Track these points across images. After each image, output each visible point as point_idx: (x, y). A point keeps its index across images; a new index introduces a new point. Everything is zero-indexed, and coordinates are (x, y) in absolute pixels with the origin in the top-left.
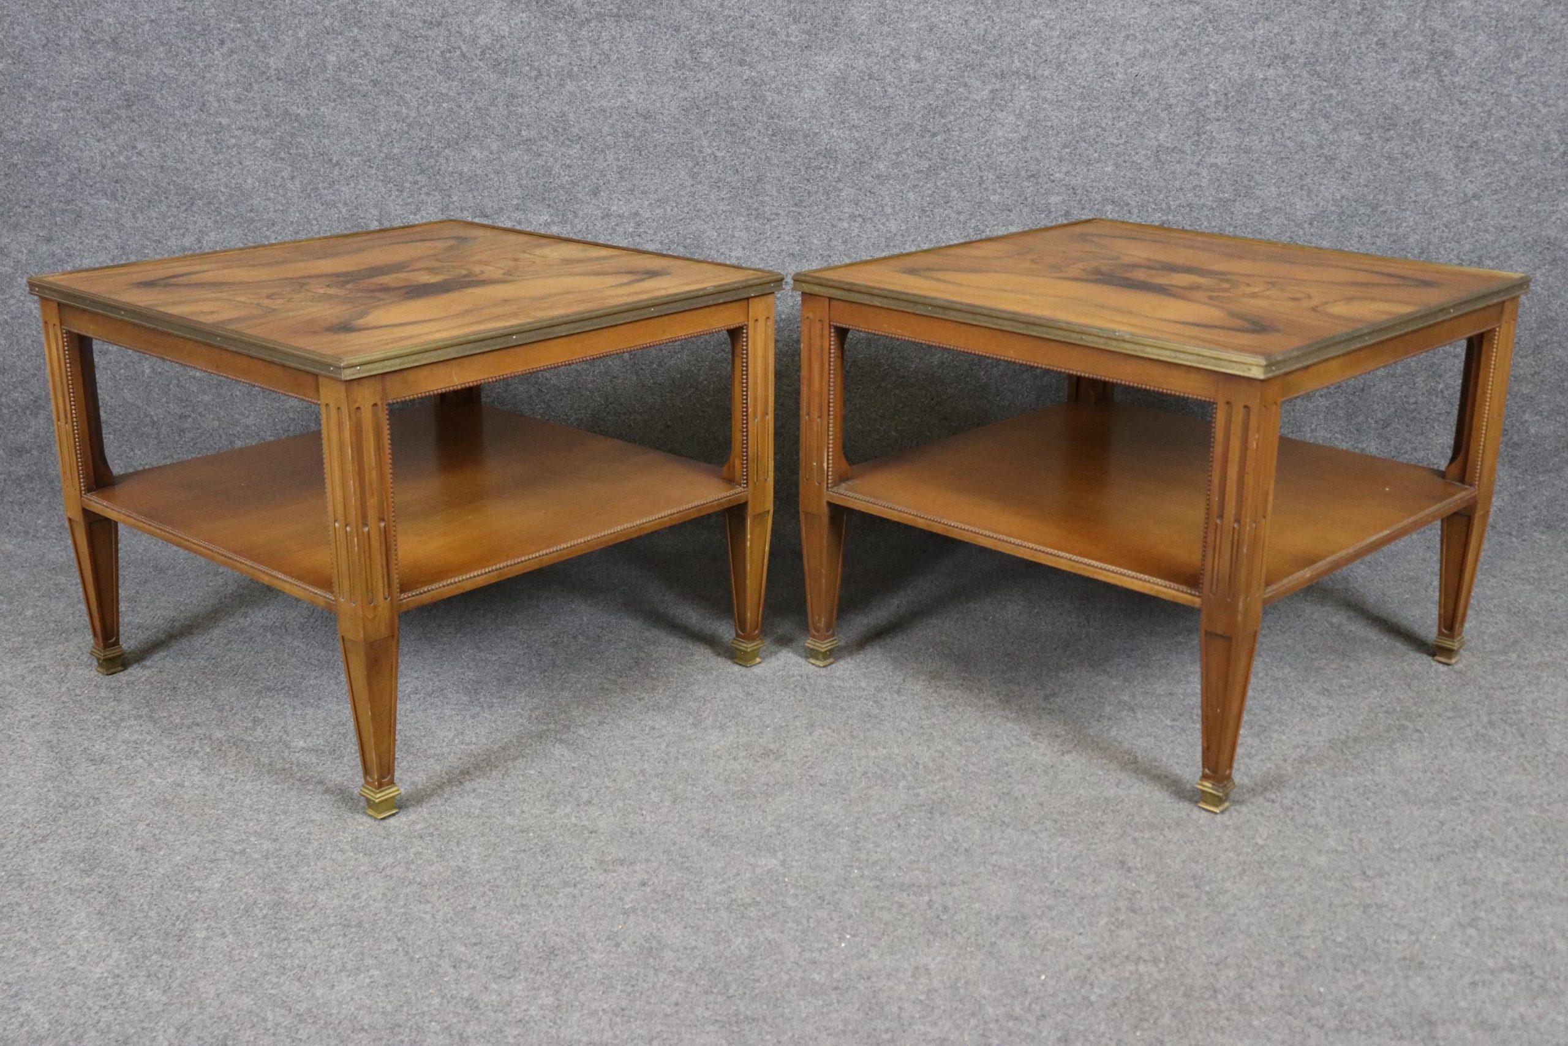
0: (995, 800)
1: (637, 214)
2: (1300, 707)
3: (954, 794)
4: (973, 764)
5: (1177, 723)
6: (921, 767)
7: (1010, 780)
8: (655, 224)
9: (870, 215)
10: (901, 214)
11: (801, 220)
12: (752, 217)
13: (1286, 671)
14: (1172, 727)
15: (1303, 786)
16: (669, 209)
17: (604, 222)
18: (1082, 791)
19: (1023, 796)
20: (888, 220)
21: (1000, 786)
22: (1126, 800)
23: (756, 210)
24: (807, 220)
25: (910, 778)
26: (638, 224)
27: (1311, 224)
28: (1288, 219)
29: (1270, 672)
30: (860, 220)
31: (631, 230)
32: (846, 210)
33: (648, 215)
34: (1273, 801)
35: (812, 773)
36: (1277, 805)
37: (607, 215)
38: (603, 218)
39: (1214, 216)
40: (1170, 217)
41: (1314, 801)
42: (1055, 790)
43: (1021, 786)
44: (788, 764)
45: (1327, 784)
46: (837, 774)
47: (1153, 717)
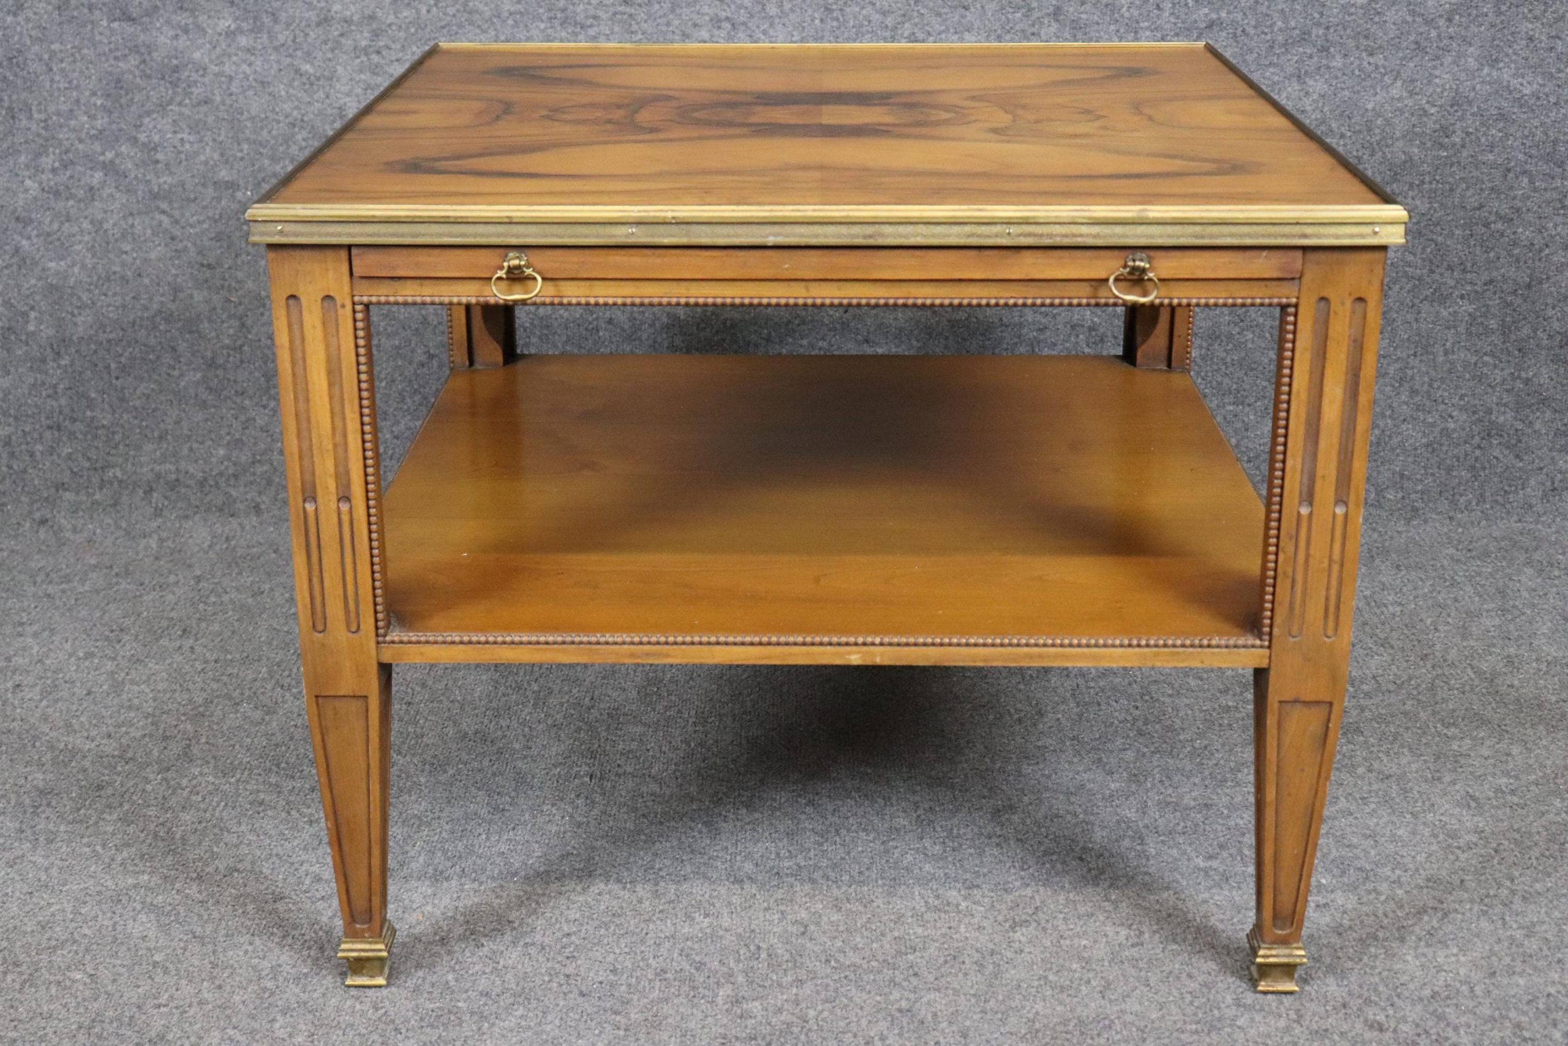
0: (883, 1026)
1: (372, 17)
2: (1427, 832)
3: (812, 1013)
4: (855, 948)
5: (1215, 864)
6: (764, 955)
7: (914, 981)
8: (402, 34)
9: (743, 16)
10: (792, 16)
11: (635, 27)
12: (556, 23)
13: (1404, 761)
14: (1206, 871)
15: (1434, 995)
16: (424, 10)
17: (320, 30)
18: (1039, 1007)
19: (935, 1015)
20: (772, 25)
21: (896, 995)
22: (1118, 1026)
23: (563, 10)
24: (644, 26)
25: (741, 979)
26: (376, 34)
27: (1450, 20)
28: (1413, 13)
29: (1376, 765)
30: (727, 25)
31: (364, 43)
32: (706, 9)
33: (391, 18)
34: (1381, 1030)
35: (570, 970)
36: (1388, 1035)
37: (326, 20)
38: (318, 25)
39: (1293, 10)
40: (1223, 15)
41: (1456, 1029)
42: (992, 1003)
43: (932, 996)
44: (533, 951)
45: (1478, 990)
46: (614, 971)
47: (1175, 852)
